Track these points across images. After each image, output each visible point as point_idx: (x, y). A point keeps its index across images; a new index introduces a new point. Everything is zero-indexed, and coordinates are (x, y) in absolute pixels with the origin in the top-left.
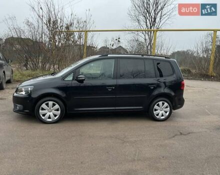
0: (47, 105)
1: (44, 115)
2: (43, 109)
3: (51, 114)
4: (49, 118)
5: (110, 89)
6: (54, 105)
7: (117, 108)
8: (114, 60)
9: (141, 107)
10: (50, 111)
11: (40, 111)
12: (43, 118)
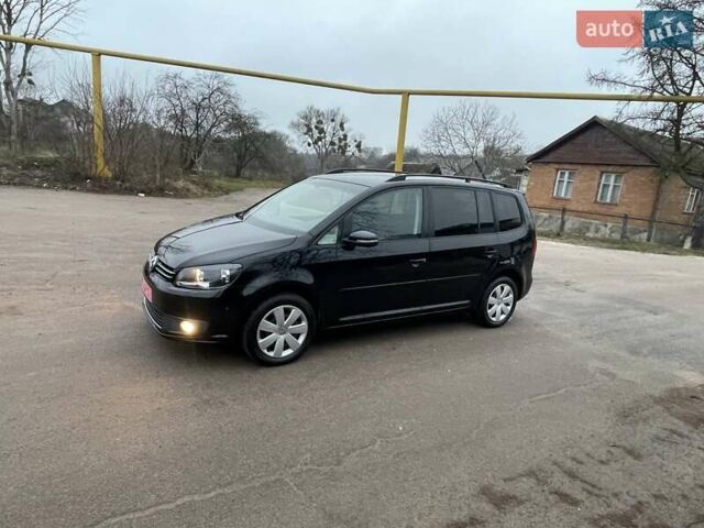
0: (272, 319)
2: (264, 334)
5: (415, 263)
8: (420, 190)
9: (467, 302)
11: (260, 341)
12: (271, 354)
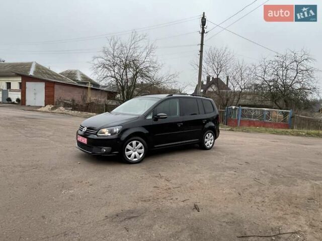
0: (131, 145)
1: (130, 156)
2: (128, 150)
3: (136, 153)
4: (135, 157)
5: (179, 125)
6: (137, 144)
7: (183, 142)
8: (178, 100)
9: (198, 140)
10: (135, 151)
11: (126, 153)
12: (129, 159)
